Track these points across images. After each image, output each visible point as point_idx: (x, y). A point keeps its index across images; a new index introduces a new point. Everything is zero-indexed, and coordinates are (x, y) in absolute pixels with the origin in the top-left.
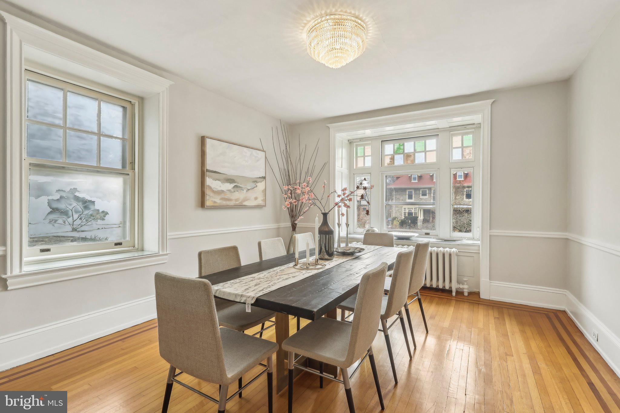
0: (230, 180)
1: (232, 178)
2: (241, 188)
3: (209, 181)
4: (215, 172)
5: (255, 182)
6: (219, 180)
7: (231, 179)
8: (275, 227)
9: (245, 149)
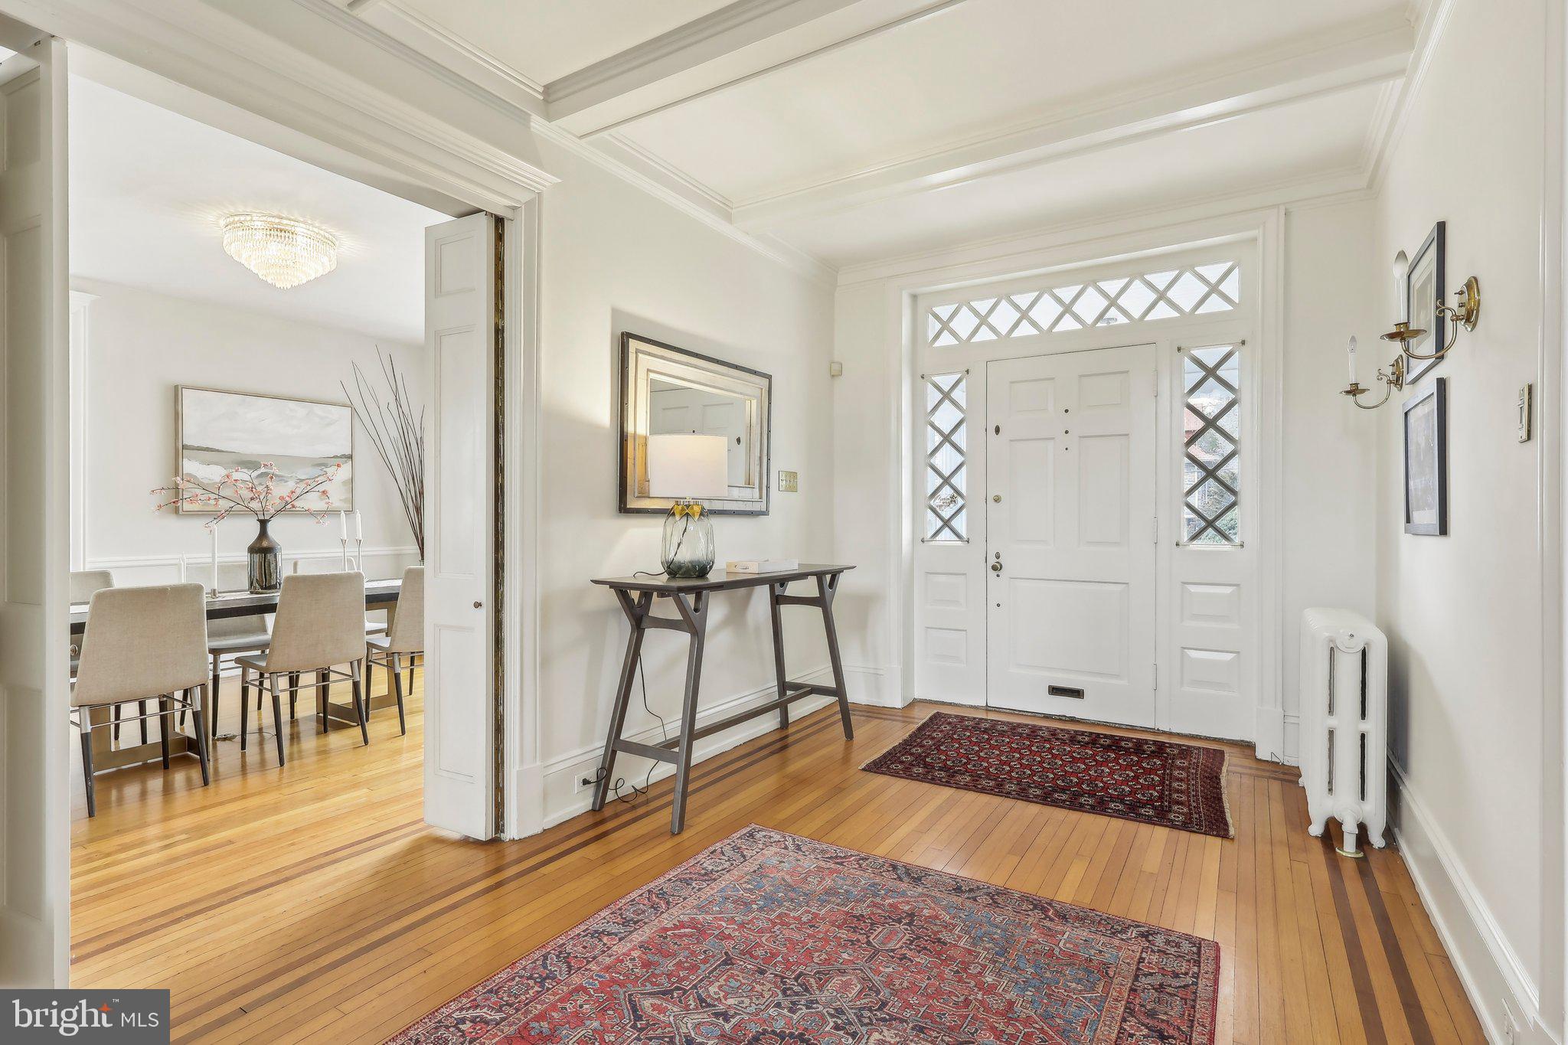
0: (250, 464)
1: (253, 459)
2: (281, 478)
3: (190, 466)
4: (207, 449)
5: (322, 464)
6: (216, 464)
7: (250, 462)
8: (390, 553)
9: (291, 404)
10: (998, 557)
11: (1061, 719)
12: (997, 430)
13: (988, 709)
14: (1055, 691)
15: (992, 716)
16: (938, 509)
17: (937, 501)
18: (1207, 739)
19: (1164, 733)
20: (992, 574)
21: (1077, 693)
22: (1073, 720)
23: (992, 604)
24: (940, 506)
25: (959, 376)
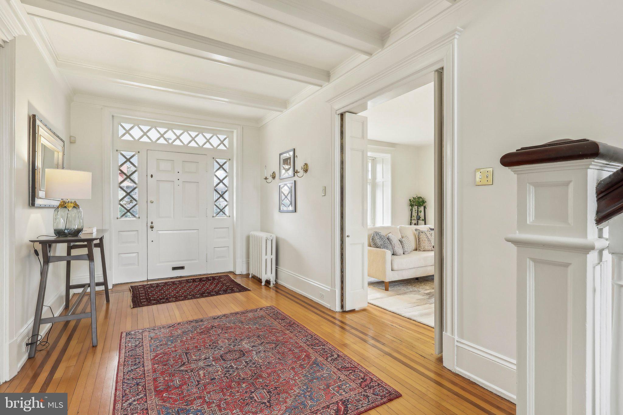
10: (152, 223)
11: (177, 278)
12: (152, 176)
13: (148, 281)
14: (174, 269)
15: (149, 283)
16: (124, 205)
17: (124, 202)
18: (221, 273)
19: (210, 274)
20: (150, 230)
21: (182, 268)
22: (181, 277)
23: (149, 241)
24: (125, 204)
25: (134, 153)
